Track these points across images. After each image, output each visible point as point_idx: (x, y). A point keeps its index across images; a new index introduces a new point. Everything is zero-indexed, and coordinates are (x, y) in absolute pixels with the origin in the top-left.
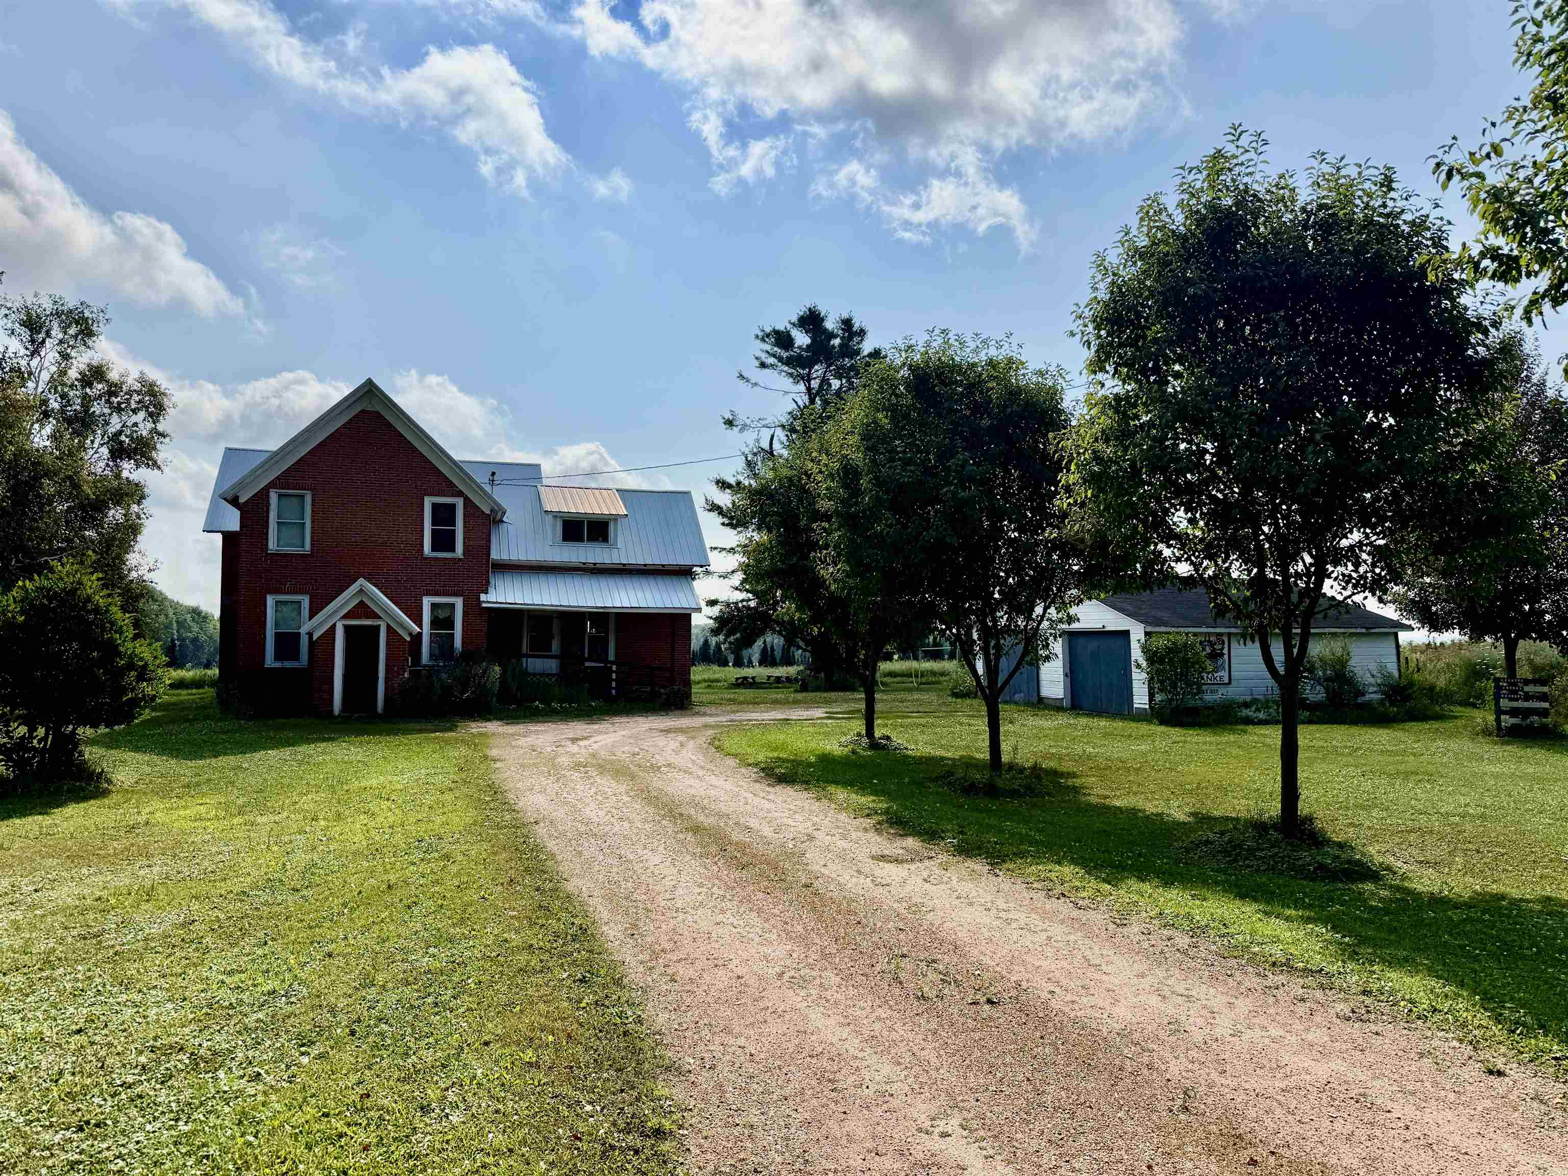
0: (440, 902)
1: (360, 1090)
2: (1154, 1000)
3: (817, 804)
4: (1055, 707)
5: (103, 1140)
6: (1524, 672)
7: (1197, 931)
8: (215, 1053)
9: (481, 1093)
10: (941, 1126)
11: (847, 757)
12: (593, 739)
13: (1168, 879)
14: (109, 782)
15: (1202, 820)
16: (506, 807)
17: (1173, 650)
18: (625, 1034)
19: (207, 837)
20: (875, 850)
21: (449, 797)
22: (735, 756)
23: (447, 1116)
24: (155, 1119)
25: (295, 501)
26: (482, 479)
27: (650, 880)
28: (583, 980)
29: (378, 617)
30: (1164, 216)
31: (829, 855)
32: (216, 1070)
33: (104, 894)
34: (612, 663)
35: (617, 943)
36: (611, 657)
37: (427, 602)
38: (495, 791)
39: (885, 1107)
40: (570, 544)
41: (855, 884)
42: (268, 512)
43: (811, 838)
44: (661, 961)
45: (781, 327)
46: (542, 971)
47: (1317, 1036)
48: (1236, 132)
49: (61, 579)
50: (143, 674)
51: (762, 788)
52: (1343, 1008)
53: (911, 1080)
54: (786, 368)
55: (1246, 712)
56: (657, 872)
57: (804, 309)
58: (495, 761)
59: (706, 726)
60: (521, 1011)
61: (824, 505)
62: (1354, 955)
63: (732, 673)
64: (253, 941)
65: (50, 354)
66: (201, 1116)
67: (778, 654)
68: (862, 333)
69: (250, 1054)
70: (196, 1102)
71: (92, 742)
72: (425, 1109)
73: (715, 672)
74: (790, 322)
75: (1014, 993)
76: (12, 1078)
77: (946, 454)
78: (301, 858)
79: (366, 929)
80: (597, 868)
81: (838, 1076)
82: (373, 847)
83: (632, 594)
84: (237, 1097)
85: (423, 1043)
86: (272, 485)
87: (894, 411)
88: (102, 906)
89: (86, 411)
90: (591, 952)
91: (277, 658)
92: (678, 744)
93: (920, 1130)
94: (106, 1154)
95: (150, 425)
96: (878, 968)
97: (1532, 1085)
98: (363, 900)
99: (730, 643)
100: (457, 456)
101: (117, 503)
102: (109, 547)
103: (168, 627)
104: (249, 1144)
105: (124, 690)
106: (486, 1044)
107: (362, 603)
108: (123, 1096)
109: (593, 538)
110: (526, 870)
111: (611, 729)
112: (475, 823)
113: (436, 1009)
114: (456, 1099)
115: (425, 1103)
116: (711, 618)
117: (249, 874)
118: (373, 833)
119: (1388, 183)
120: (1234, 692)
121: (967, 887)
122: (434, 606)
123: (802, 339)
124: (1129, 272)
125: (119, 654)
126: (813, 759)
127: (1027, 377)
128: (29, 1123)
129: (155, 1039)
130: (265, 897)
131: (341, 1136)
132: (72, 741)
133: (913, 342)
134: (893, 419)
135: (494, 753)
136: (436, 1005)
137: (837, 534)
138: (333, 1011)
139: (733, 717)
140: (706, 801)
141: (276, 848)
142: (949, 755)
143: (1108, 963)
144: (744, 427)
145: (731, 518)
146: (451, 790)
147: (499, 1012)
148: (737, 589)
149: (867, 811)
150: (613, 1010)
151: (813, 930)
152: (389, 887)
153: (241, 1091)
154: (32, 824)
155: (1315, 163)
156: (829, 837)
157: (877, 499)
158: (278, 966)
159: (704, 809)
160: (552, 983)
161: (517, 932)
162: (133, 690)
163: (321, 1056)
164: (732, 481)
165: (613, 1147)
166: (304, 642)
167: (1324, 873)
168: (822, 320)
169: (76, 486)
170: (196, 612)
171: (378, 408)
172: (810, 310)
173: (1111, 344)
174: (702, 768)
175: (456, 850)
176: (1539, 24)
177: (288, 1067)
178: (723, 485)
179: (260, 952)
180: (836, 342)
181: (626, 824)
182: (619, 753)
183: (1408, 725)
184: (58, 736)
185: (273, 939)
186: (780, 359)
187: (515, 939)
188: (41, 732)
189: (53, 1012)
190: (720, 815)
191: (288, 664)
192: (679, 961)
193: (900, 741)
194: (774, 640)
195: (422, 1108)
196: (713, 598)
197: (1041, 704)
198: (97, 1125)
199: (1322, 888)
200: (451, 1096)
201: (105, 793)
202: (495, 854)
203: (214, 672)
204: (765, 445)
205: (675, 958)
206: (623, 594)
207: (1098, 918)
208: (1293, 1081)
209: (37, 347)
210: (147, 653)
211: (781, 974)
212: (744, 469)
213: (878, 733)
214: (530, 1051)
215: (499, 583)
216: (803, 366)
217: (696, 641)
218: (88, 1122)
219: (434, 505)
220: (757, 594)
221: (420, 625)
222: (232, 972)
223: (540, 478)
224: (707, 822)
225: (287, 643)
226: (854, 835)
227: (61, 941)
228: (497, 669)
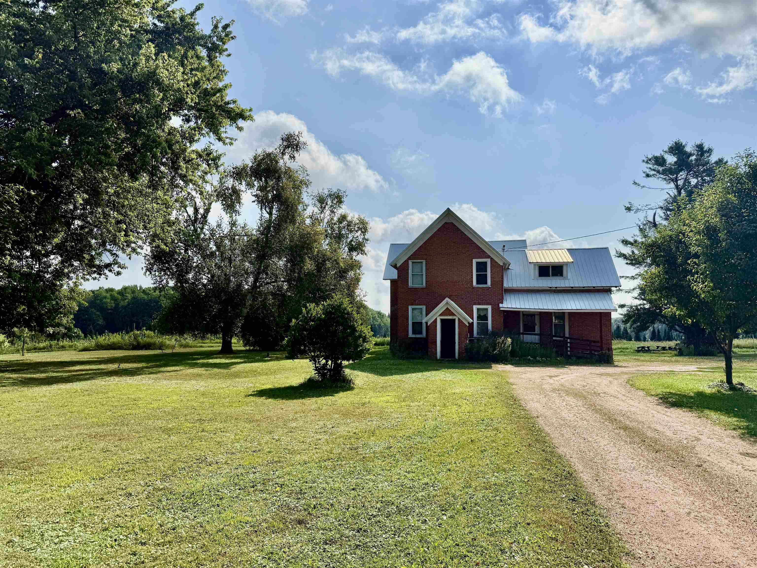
0: (496, 451)
1: (471, 536)
3: (699, 420)
5: (367, 538)
8: (406, 508)
9: (529, 548)
11: (715, 394)
12: (561, 377)
14: (354, 384)
16: (521, 408)
18: (601, 531)
19: (392, 410)
20: (742, 450)
21: (492, 400)
22: (643, 390)
23: (514, 556)
24: (386, 533)
25: (419, 265)
26: (499, 250)
27: (603, 453)
28: (573, 500)
29: (454, 315)
31: (711, 450)
32: (408, 515)
33: (357, 431)
34: (568, 338)
35: (589, 483)
36: (567, 335)
37: (475, 308)
38: (515, 399)
40: (543, 278)
41: (731, 468)
42: (408, 270)
43: (698, 439)
44: (615, 496)
45: (658, 154)
46: (551, 492)
49: (336, 301)
50: (365, 340)
51: (662, 409)
54: (662, 176)
56: (606, 449)
57: (672, 143)
58: (513, 384)
59: (623, 373)
60: (544, 511)
61: (694, 249)
63: (635, 345)
64: (416, 459)
65: (327, 212)
66: (404, 535)
67: (662, 334)
68: (710, 151)
69: (421, 510)
71: (346, 367)
72: (503, 551)
73: (625, 344)
74: (663, 151)
78: (431, 423)
79: (464, 460)
80: (572, 443)
82: (462, 421)
83: (577, 303)
84: (418, 529)
85: (497, 519)
86: (409, 258)
87: (739, 193)
88: (356, 436)
89: (340, 233)
90: (576, 486)
91: (414, 333)
92: (608, 382)
94: (369, 544)
95: (362, 237)
98: (460, 447)
99: (634, 328)
100: (487, 240)
101: (352, 270)
102: (349, 287)
103: (369, 319)
104: (426, 552)
105: (358, 346)
106: (528, 524)
107: (447, 309)
108: (373, 520)
109: (554, 275)
110: (537, 440)
111: (570, 372)
112: (507, 414)
113: (501, 503)
114: (517, 549)
115: (502, 548)
116: (622, 315)
117: (411, 428)
118: (461, 415)
122: (478, 309)
123: (671, 159)
125: (356, 331)
126: (692, 395)
128: (340, 525)
129: (382, 497)
130: (418, 439)
131: (465, 556)
132: (340, 366)
133: (751, 151)
134: (740, 197)
135: (511, 380)
137: (703, 266)
138: (454, 497)
139: (639, 368)
140: (629, 414)
141: (420, 418)
144: (638, 210)
145: (632, 260)
146: (493, 397)
147: (532, 510)
148: (636, 298)
149: (733, 427)
150: (593, 518)
151: (706, 491)
152: (472, 441)
153: (419, 527)
154: (328, 400)
156: (710, 440)
157: (732, 246)
158: (428, 472)
159: (628, 417)
160: (558, 499)
161: (536, 470)
162: (361, 346)
163: (451, 517)
164: (632, 240)
166: (424, 326)
168: (684, 147)
169: (338, 263)
170: (379, 313)
171: (451, 220)
172: (676, 143)
174: (624, 395)
175: (501, 426)
177: (438, 520)
178: (625, 242)
179: (419, 464)
180: (693, 158)
181: (585, 422)
182: (576, 385)
184: (336, 364)
185: (424, 460)
186: (658, 172)
187: (536, 475)
188: (330, 362)
189: (344, 480)
190: (639, 422)
191: (418, 336)
192: (626, 497)
193: (750, 386)
194: (659, 326)
195: (501, 550)
196: (622, 304)
198: (364, 531)
200: (514, 547)
201: (352, 388)
202: (519, 430)
203: (388, 339)
204: (651, 219)
205: (623, 496)
206: (572, 302)
209: (322, 209)
210: (366, 331)
211: (689, 513)
212: (637, 232)
213: (735, 381)
214: (551, 532)
215: (508, 300)
216: (672, 173)
217: (614, 327)
218: (361, 529)
219: (477, 263)
220: (650, 301)
221: (472, 319)
222: (409, 472)
223: (526, 247)
224: (631, 425)
225: (417, 326)
226: (726, 440)
227: (343, 450)
228: (509, 340)
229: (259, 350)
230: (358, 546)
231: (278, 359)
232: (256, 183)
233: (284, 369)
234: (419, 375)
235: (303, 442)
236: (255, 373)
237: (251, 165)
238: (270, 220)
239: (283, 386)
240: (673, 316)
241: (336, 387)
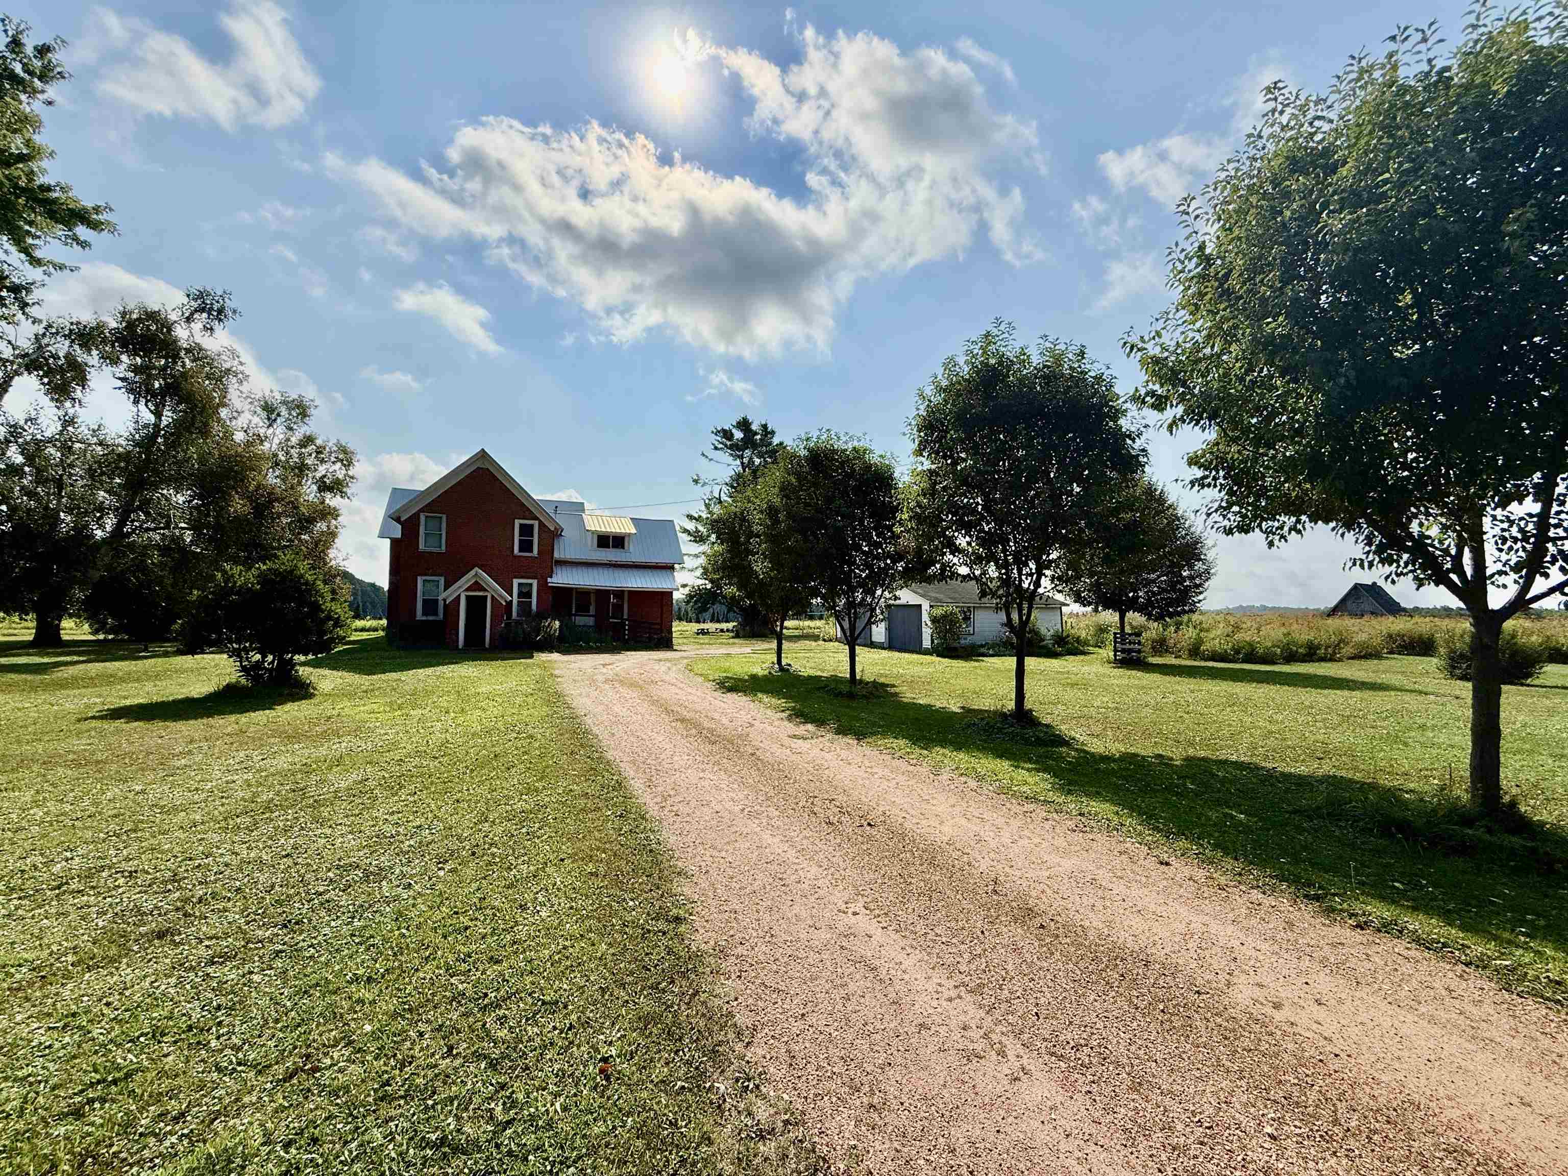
0: (528, 766)
1: (479, 895)
2: (963, 822)
4: (881, 646)
5: (300, 934)
6: (1128, 630)
7: (980, 778)
8: (381, 869)
9: (560, 895)
10: (852, 908)
11: (766, 676)
13: (958, 747)
14: (315, 689)
15: (967, 711)
16: (566, 706)
17: (944, 617)
18: (651, 851)
19: (377, 724)
20: (791, 733)
21: (530, 700)
22: (701, 675)
23: (538, 912)
24: (338, 917)
25: (436, 520)
26: (550, 511)
27: (657, 752)
29: (486, 590)
30: (957, 368)
31: (763, 736)
32: (381, 881)
33: (309, 761)
34: (626, 620)
35: (640, 791)
36: (625, 616)
37: (516, 582)
38: (559, 695)
39: (816, 896)
40: (602, 550)
41: (781, 753)
42: (419, 527)
43: (752, 725)
44: (668, 803)
45: (726, 428)
47: (1060, 842)
48: (998, 322)
49: (284, 564)
50: (338, 623)
51: (718, 694)
52: (1071, 824)
53: (830, 877)
54: (729, 451)
55: (983, 650)
56: (661, 746)
57: (740, 418)
58: (558, 677)
59: (681, 657)
60: (584, 838)
61: (756, 528)
62: (1069, 792)
63: (695, 627)
64: (407, 792)
65: (280, 427)
66: (370, 915)
67: (721, 616)
68: (773, 433)
69: (404, 869)
70: (367, 905)
71: (304, 664)
72: (523, 907)
73: (685, 626)
74: (731, 425)
75: (882, 818)
76: (238, 890)
77: (829, 500)
79: (482, 782)
80: (624, 744)
81: (785, 876)
82: (484, 731)
83: (638, 579)
84: (395, 901)
85: (520, 861)
86: (422, 510)
87: (798, 475)
88: (307, 770)
89: (302, 463)
90: (625, 797)
91: (424, 614)
92: (666, 668)
93: (839, 911)
94: (301, 944)
95: (344, 472)
96: (801, 804)
97: (1187, 871)
98: (479, 765)
99: (694, 609)
100: (535, 497)
101: (323, 519)
102: (316, 546)
104: (404, 935)
105: (325, 633)
106: (562, 860)
107: (476, 582)
108: (316, 901)
109: (615, 547)
110: (581, 745)
113: (528, 837)
114: (543, 899)
115: (523, 903)
116: (684, 594)
119: (1082, 354)
120: (977, 639)
121: (844, 754)
122: (520, 584)
123: (738, 435)
124: (938, 399)
125: (321, 610)
126: (747, 678)
127: (874, 459)
128: (248, 923)
129: (339, 860)
131: (466, 928)
132: (291, 664)
134: (799, 479)
135: (556, 672)
136: (528, 834)
137: (764, 546)
138: (459, 838)
139: (698, 652)
140: (686, 703)
141: (422, 731)
142: (825, 675)
143: (933, 798)
144: (705, 484)
145: (696, 537)
146: (531, 695)
147: (569, 839)
148: (699, 578)
149: (782, 709)
150: (642, 836)
151: (759, 781)
152: (495, 756)
153: (398, 896)
154: (260, 717)
155: (1041, 341)
156: (762, 725)
157: (789, 528)
158: (424, 809)
159: (686, 707)
160: (602, 819)
161: (578, 785)
162: (331, 632)
163: (452, 871)
164: (697, 515)
165: (649, 931)
166: (441, 604)
167: (1040, 742)
168: (750, 424)
169: (296, 508)
171: (487, 466)
172: (743, 418)
173: (926, 441)
174: (682, 682)
176: (1183, 263)
177: (430, 879)
178: (690, 517)
179: (412, 799)
180: (758, 437)
181: (639, 717)
182: (632, 674)
183: (1067, 657)
184: (282, 662)
185: (420, 791)
186: (726, 446)
187: (577, 789)
188: (270, 658)
189: (270, 842)
190: (695, 711)
191: (431, 618)
192: (680, 802)
193: (797, 667)
194: (718, 608)
196: (684, 583)
197: (872, 645)
198: (297, 923)
199: (1042, 750)
200: (540, 898)
201: (311, 696)
202: (561, 735)
203: (384, 622)
204: (717, 495)
205: (677, 801)
206: (633, 580)
207: (924, 770)
208: (1052, 872)
209: (271, 422)
210: (340, 610)
211: (743, 810)
212: (703, 508)
213: (784, 662)
214: (590, 865)
215: (559, 572)
216: (739, 450)
217: (675, 607)
218: (290, 921)
219: (521, 525)
220: (712, 581)
221: (511, 596)
222: (393, 813)
223: (583, 511)
224: (688, 716)
225: (430, 605)
226: (776, 723)
227: (278, 793)
228: (557, 623)
229: (129, 641)
230: (278, 953)
231: (166, 654)
232: (124, 358)
233: (179, 671)
234: (429, 671)
235: (197, 789)
236: (110, 679)
237: (114, 325)
238: (156, 426)
239: (171, 699)
240: (733, 597)
241: (281, 695)
